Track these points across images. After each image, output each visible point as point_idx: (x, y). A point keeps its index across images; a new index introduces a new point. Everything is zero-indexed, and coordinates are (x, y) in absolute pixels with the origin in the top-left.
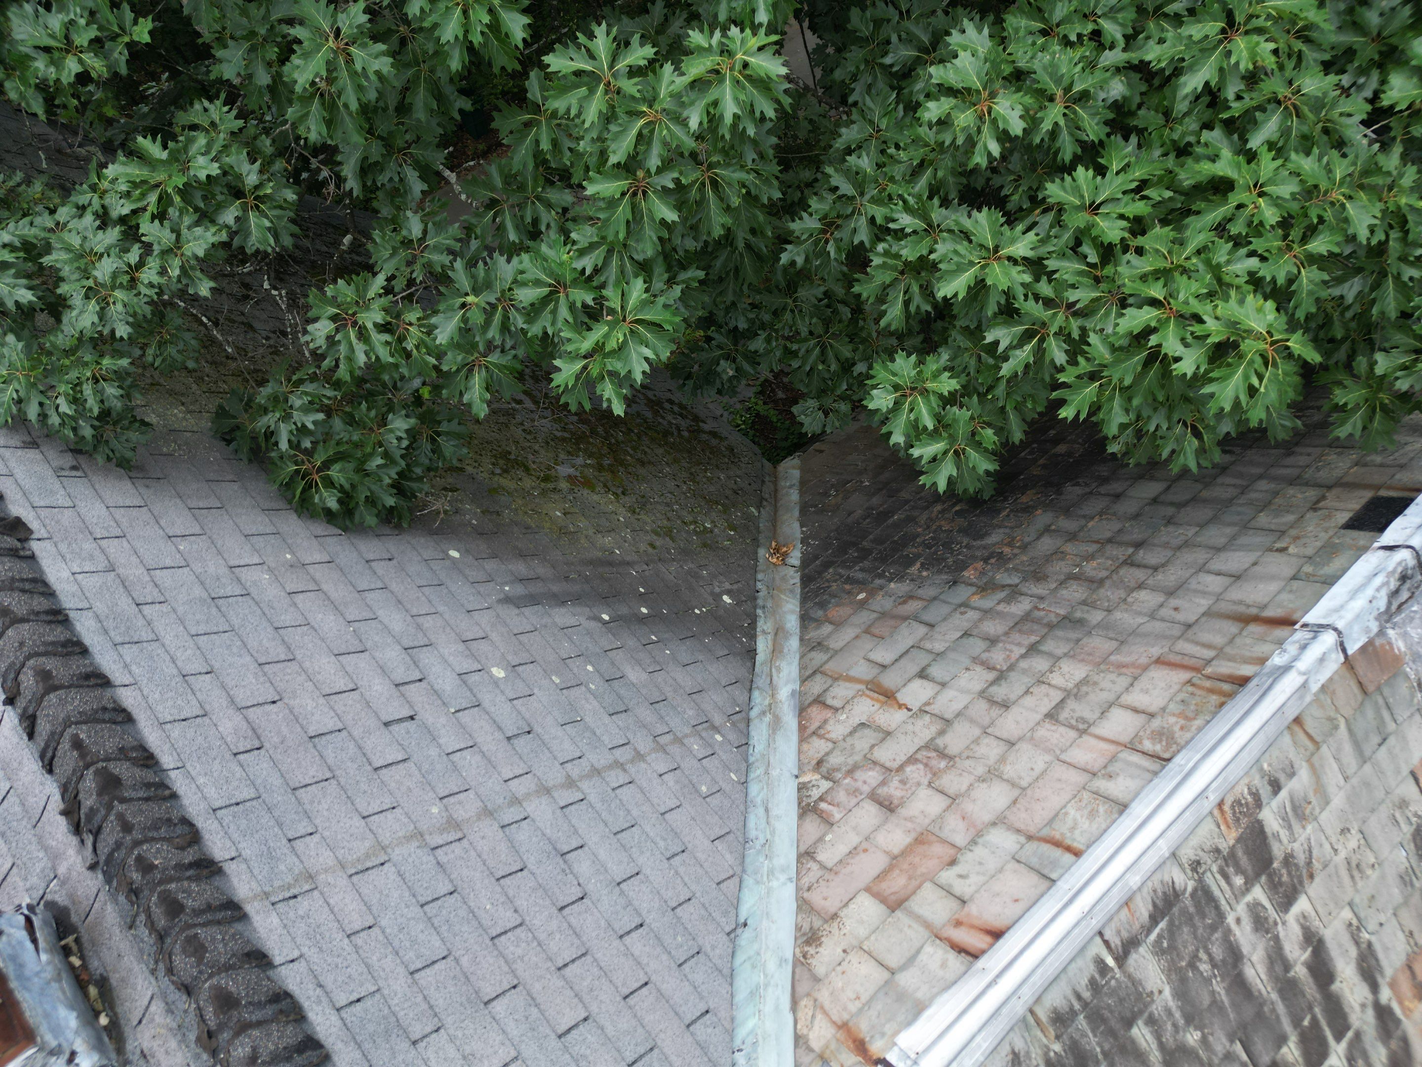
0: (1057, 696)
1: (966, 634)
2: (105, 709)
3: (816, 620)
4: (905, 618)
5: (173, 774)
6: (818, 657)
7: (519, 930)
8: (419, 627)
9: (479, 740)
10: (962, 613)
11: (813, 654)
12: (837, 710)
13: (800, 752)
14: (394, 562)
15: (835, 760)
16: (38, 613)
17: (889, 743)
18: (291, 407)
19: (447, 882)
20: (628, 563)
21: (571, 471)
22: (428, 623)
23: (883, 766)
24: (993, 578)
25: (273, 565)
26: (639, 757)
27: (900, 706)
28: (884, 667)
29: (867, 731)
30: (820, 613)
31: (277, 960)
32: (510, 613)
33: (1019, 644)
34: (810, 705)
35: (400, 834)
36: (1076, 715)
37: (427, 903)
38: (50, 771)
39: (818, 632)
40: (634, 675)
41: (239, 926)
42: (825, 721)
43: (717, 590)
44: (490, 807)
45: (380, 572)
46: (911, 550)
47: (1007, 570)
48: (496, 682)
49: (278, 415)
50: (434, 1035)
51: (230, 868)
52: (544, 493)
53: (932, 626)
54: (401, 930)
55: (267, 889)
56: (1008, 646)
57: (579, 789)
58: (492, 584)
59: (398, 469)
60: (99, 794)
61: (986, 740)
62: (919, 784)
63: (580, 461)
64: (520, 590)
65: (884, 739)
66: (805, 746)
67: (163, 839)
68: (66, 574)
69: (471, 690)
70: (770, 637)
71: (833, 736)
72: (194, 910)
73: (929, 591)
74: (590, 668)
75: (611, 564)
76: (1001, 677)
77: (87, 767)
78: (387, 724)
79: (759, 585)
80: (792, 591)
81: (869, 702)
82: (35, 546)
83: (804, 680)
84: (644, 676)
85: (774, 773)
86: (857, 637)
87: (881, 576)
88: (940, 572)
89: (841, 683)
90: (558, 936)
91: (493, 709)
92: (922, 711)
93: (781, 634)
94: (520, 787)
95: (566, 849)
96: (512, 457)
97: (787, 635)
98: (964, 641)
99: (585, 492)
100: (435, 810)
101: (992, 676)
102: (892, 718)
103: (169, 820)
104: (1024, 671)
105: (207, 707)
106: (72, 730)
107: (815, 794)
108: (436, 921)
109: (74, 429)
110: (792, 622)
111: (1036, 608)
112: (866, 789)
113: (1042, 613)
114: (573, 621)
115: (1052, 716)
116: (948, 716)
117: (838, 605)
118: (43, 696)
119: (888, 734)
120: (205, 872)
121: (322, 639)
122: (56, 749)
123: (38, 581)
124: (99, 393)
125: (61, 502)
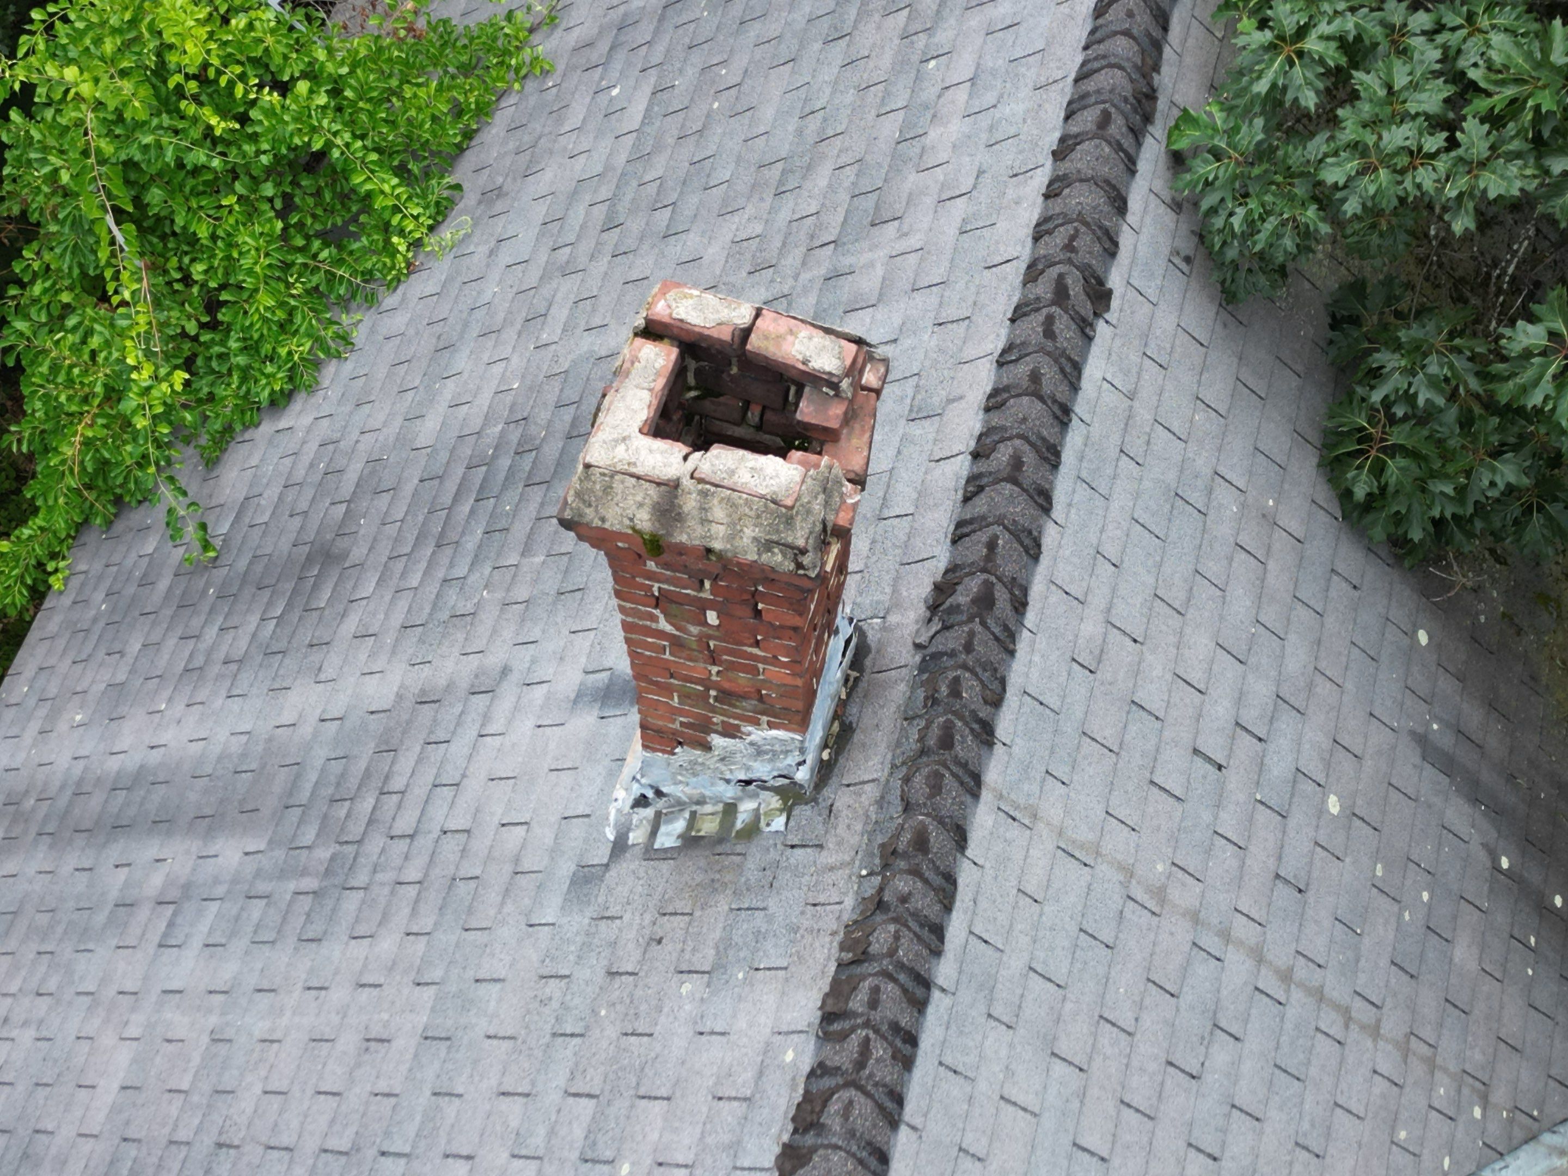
2: (1030, 532)
5: (1025, 633)
7: (1123, 1036)
8: (1310, 686)
9: (1251, 848)
14: (1357, 594)
16: (1055, 401)
18: (1423, 367)
19: (1113, 934)
22: (1323, 688)
25: (1250, 501)
26: (1374, 1031)
31: (969, 853)
32: (1409, 754)
35: (1120, 857)
37: (1085, 932)
38: (954, 542)
41: (968, 799)
44: (1202, 915)
45: (1333, 593)
48: (1322, 810)
49: (1403, 363)
50: (1004, 1027)
51: (998, 748)
54: (1052, 929)
55: (1004, 793)
57: (1288, 991)
58: (1425, 707)
59: (1460, 511)
60: (974, 601)
64: (1447, 741)
67: (982, 682)
68: (1099, 375)
69: (1292, 795)
72: (956, 756)
74: (1425, 896)
77: (984, 570)
78: (1196, 751)
82: (1101, 326)
84: (1473, 966)
90: (1146, 1078)
91: (1292, 834)
94: (1241, 928)
95: (1223, 1024)
100: (1160, 868)
103: (996, 670)
105: (1089, 598)
106: (997, 529)
108: (1078, 952)
109: (1224, 243)
114: (1464, 829)
118: (1002, 480)
120: (985, 736)
121: (1221, 617)
122: (974, 531)
123: (1078, 368)
124: (1277, 234)
125: (1151, 293)
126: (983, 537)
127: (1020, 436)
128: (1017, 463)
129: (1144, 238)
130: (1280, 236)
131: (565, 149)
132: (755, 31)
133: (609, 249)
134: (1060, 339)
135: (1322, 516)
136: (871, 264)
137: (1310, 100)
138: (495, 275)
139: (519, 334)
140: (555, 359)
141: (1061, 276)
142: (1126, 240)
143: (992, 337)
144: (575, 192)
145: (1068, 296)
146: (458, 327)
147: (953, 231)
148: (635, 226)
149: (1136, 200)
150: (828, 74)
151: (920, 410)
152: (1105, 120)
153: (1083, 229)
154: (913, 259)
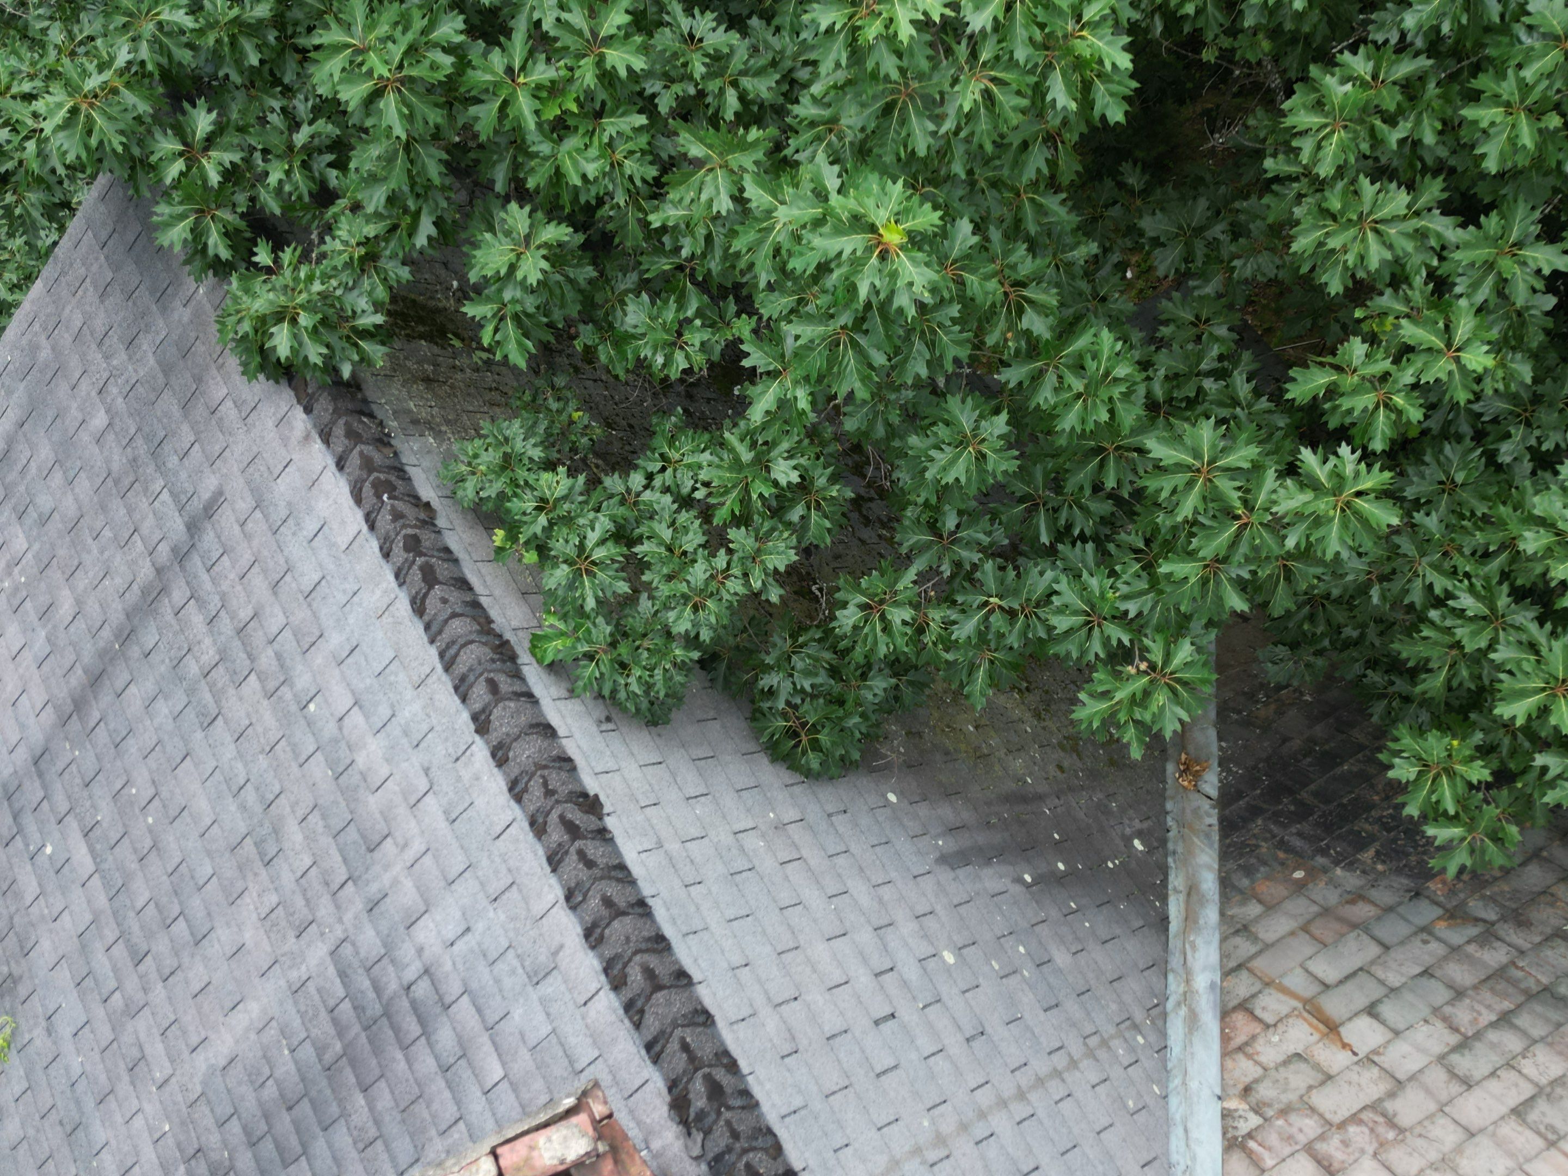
0: (1527, 1091)
1: (1426, 973)
2: (696, 1010)
3: (1241, 892)
4: (1354, 926)
5: (750, 1080)
6: (1244, 948)
8: (881, 901)
9: (945, 1042)
10: (1425, 942)
11: (1238, 940)
12: (1267, 1026)
13: (1223, 1068)
14: (848, 814)
15: (1265, 1091)
17: (1329, 1088)
18: (794, 668)
20: (1040, 797)
22: (886, 892)
23: (1321, 1116)
24: (1463, 903)
25: (763, 828)
26: (1073, 1063)
27: (1345, 1046)
28: (1326, 986)
29: (1303, 1066)
30: (1245, 882)
32: (945, 875)
33: (1488, 1007)
34: (1235, 1009)
35: (906, 1149)
36: (1547, 1120)
38: (655, 1063)
39: (1243, 910)
40: (1061, 958)
42: (1254, 1038)
43: (1128, 831)
44: (964, 1120)
45: (841, 829)
46: (1365, 826)
47: (1483, 897)
48: (948, 969)
49: (781, 675)
53: (1386, 948)
56: (1476, 1006)
57: (1029, 1103)
58: (927, 838)
59: (868, 722)
60: (709, 1098)
61: (1442, 1121)
62: (1363, 1151)
64: (951, 844)
65: (1322, 1083)
66: (1229, 1063)
67: (761, 1149)
68: (635, 855)
69: (931, 981)
70: (1182, 897)
71: (1263, 1059)
73: (1384, 896)
74: (1022, 949)
75: (1025, 799)
76: (1464, 1045)
77: (696, 1070)
78: (877, 1023)
79: (1169, 821)
80: (1208, 836)
81: (1306, 1027)
82: (609, 822)
83: (1227, 973)
84: (1069, 959)
85: (1193, 1085)
86: (1292, 933)
87: (1324, 852)
88: (1399, 871)
89: (1273, 991)
91: (951, 1004)
93: (1194, 898)
94: (985, 1097)
97: (1202, 901)
98: (1424, 981)
100: (926, 1124)
101: (1454, 1039)
102: (1333, 1058)
103: (760, 1129)
104: (1493, 1046)
105: (754, 1005)
106: (678, 1032)
107: (1244, 1127)
109: (634, 702)
110: (1209, 883)
111: (1513, 963)
112: (1302, 1139)
113: (1520, 974)
114: (1001, 885)
115: (1519, 1112)
116: (1401, 1076)
117: (1267, 878)
118: (651, 994)
119: (1329, 1078)
121: (815, 921)
122: (664, 1047)
123: (622, 867)
124: (668, 679)
125: (611, 765)
126: (674, 1045)
127: (635, 953)
128: (649, 973)
129: (577, 735)
130: (671, 678)
131: (43, 917)
132: (133, 747)
133: (154, 976)
134: (599, 861)
135: (797, 789)
136: (395, 882)
137: (623, 587)
138: (68, 1047)
139: (133, 1083)
140: (184, 1089)
141: (562, 817)
142: (571, 748)
143: (546, 889)
144: (83, 947)
145: (578, 827)
146: (72, 1106)
147: (442, 825)
148: (162, 945)
149: (554, 718)
150: (229, 751)
151: (536, 973)
152: (493, 686)
153: (546, 772)
154: (428, 860)
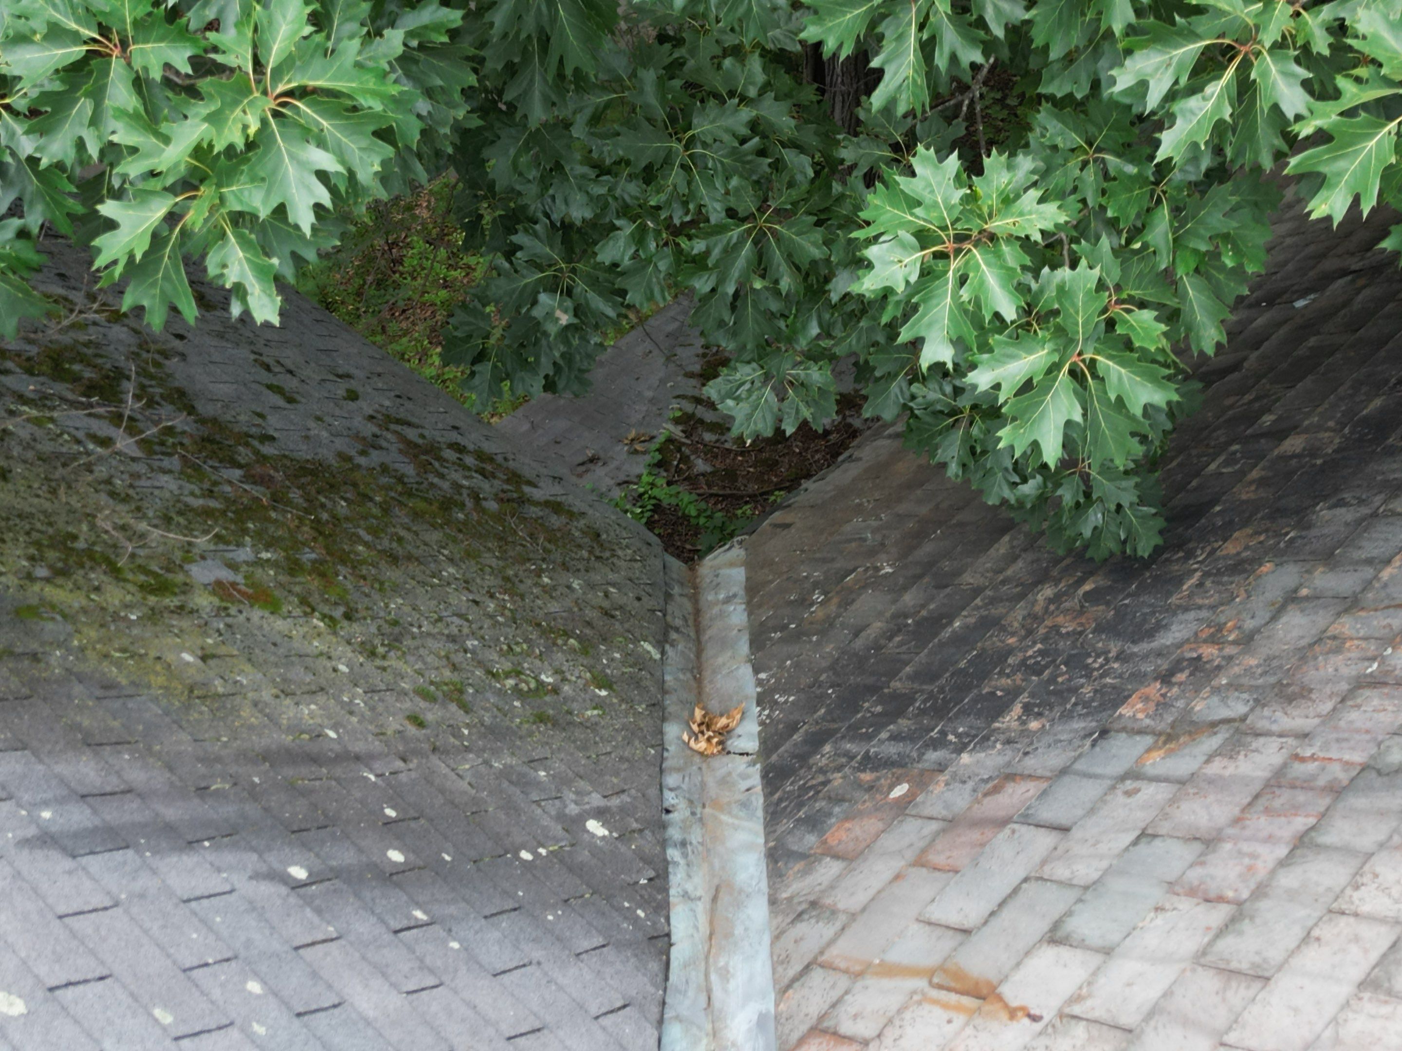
0: (1380, 939)
1: (1145, 836)
3: (803, 856)
4: (1002, 823)
6: (813, 934)
10: (1128, 794)
11: (802, 928)
12: (864, 1043)
20: (357, 758)
21: (226, 575)
24: (1188, 711)
27: (1013, 1013)
28: (966, 932)
30: (811, 839)
32: (49, 869)
33: (1270, 839)
34: (801, 1041)
39: (809, 880)
40: (370, 998)
43: (573, 809)
46: (999, 684)
47: (1216, 690)
52: (153, 616)
53: (1064, 829)
56: (1246, 847)
58: (7, 806)
63: (245, 554)
64: (79, 817)
70: (701, 908)
73: (1047, 760)
74: (254, 987)
75: (315, 759)
76: (1240, 915)
79: (670, 798)
80: (745, 805)
81: (938, 1014)
83: (783, 990)
84: (395, 1001)
86: (897, 877)
87: (938, 743)
88: (1067, 716)
89: (870, 981)
92: (1067, 1017)
93: (725, 898)
96: (81, 544)
97: (738, 897)
98: (1143, 848)
99: (256, 614)
101: (1219, 915)
102: (997, 1042)
104: (1292, 895)
110: (749, 868)
111: (1297, 757)
113: (1311, 767)
114: (216, 883)
115: (1376, 981)
116: (1129, 1017)
117: (848, 818)
